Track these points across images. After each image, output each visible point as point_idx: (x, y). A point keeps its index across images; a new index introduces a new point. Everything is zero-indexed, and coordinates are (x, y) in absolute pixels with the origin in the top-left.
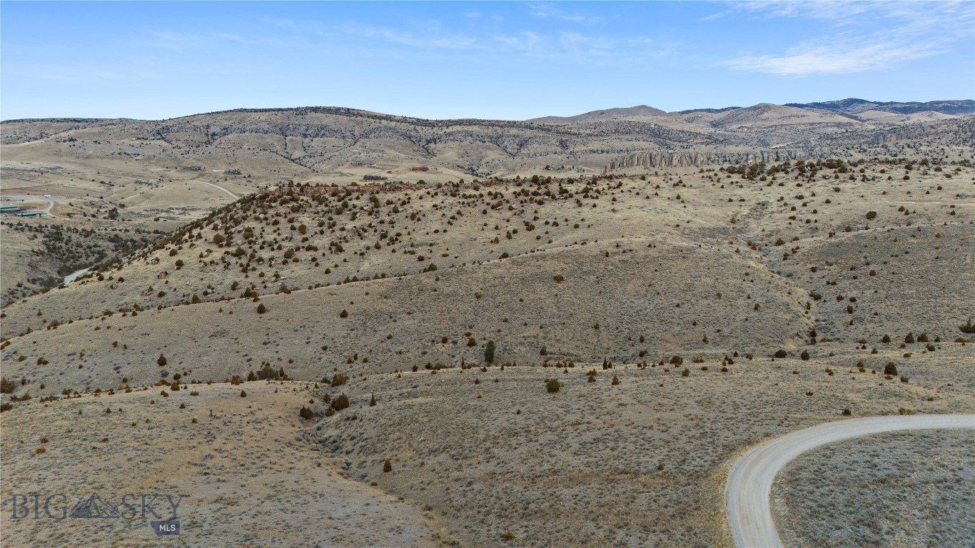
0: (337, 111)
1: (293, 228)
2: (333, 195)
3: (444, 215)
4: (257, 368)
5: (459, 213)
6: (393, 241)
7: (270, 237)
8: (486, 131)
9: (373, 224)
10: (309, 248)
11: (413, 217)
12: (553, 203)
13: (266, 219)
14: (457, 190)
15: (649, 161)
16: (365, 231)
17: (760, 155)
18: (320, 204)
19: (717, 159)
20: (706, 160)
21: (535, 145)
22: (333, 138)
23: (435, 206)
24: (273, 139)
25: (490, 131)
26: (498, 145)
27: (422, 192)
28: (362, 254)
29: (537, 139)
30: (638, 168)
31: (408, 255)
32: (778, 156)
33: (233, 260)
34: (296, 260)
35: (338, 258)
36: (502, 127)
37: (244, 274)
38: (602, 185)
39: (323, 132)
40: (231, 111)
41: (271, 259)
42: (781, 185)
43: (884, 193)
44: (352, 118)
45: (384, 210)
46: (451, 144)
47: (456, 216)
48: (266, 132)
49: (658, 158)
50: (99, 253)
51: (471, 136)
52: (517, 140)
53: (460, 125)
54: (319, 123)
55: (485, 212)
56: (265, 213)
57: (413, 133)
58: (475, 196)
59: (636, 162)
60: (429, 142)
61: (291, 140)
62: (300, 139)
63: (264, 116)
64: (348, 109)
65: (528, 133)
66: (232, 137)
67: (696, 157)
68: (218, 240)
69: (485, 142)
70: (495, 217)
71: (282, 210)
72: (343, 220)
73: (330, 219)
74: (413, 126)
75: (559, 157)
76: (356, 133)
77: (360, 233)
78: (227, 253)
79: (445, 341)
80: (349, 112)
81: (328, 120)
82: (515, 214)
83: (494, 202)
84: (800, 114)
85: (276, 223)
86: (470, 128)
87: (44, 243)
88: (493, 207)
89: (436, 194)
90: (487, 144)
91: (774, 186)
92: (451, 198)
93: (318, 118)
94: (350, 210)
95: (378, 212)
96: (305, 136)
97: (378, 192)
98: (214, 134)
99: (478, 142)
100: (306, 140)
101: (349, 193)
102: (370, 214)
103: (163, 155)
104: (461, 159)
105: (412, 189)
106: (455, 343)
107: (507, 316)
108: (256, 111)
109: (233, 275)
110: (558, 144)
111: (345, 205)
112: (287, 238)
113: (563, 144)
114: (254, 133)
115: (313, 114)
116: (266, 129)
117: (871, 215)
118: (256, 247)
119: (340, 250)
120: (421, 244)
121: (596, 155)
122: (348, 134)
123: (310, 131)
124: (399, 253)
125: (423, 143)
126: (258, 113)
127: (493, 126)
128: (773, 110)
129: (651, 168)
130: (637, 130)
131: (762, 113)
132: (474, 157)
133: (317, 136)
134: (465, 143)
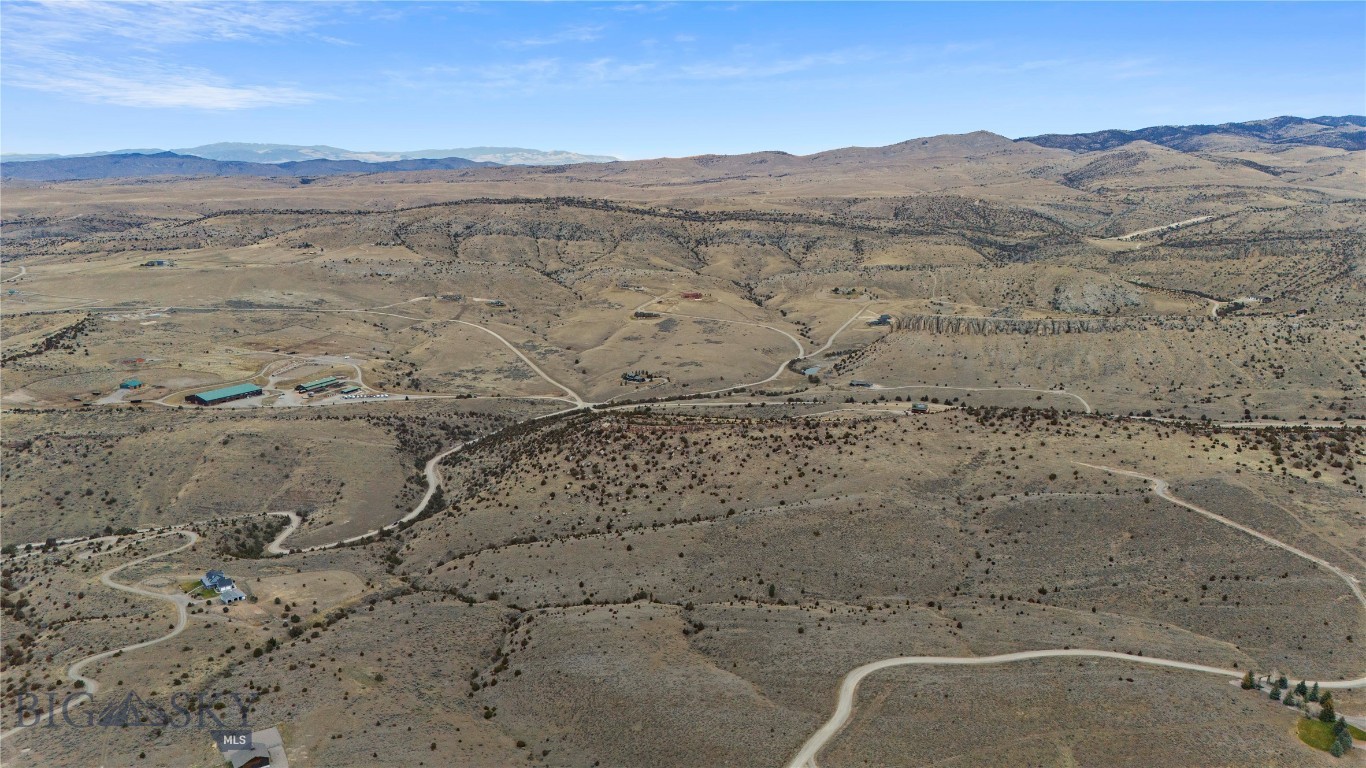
0: (593, 204)
1: (627, 465)
2: (653, 433)
3: (737, 457)
4: (636, 591)
5: (748, 456)
6: (701, 482)
7: (612, 473)
8: (766, 228)
9: (686, 464)
10: (642, 486)
11: (714, 458)
12: (821, 448)
13: (606, 455)
14: (747, 432)
15: (935, 326)
16: (680, 471)
17: (1051, 326)
19: (1006, 327)
20: (994, 328)
21: (825, 250)
22: (591, 242)
23: (730, 447)
24: (523, 243)
25: (771, 228)
26: (780, 248)
28: (680, 493)
29: (827, 241)
30: (924, 333)
31: (713, 497)
32: (1069, 327)
33: (590, 493)
34: (635, 497)
35: (664, 496)
36: (785, 222)
37: (601, 508)
38: (861, 430)
39: (578, 233)
41: (617, 495)
42: (1004, 433)
43: (1074, 452)
44: (610, 213)
45: (693, 449)
46: (724, 247)
47: (747, 458)
48: (515, 234)
49: (945, 324)
51: (749, 236)
52: (803, 241)
53: (736, 220)
54: (573, 221)
55: (768, 456)
56: (604, 449)
57: (680, 232)
58: (760, 438)
60: (698, 243)
61: (543, 244)
62: (553, 242)
63: (510, 210)
64: (606, 202)
65: (817, 230)
66: (477, 239)
67: (984, 325)
68: (574, 473)
69: (765, 245)
70: (777, 460)
71: (617, 447)
72: (662, 458)
73: (653, 458)
74: (680, 222)
75: (851, 275)
76: (616, 234)
77: (676, 472)
78: (584, 486)
79: (745, 579)
80: (607, 206)
81: (583, 216)
82: (790, 459)
83: (775, 445)
84: (1188, 164)
85: (614, 459)
86: (748, 226)
87: (397, 436)
88: (774, 451)
90: (768, 247)
91: (998, 434)
93: (572, 214)
94: (667, 449)
95: (688, 452)
96: (558, 238)
97: (686, 432)
98: (456, 235)
99: (757, 245)
100: (561, 244)
101: (664, 432)
102: (682, 454)
104: (737, 270)
105: (712, 430)
106: (751, 581)
107: (782, 562)
108: (501, 203)
109: (593, 509)
110: (852, 247)
111: (663, 445)
112: (624, 475)
113: (858, 246)
114: (501, 235)
115: (566, 207)
116: (515, 230)
117: (1053, 477)
118: (604, 481)
119: (664, 488)
120: (722, 486)
122: (607, 235)
123: (564, 232)
124: (706, 494)
125: (692, 244)
126: (503, 205)
127: (775, 220)
128: (1151, 159)
129: (938, 334)
130: (956, 210)
131: (1136, 163)
132: (752, 267)
133: (572, 237)
134: (742, 246)
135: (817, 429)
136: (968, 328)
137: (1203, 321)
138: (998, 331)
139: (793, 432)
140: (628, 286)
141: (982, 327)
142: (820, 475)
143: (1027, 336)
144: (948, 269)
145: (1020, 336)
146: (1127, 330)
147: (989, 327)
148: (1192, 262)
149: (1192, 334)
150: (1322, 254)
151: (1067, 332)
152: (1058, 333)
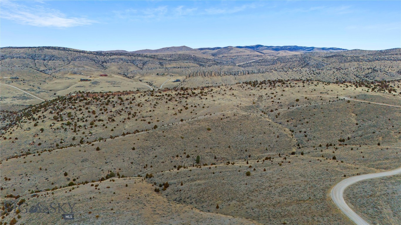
0: (59, 48)
1: (89, 112)
2: (102, 97)
3: (151, 104)
4: (106, 173)
5: (157, 103)
6: (134, 116)
7: (80, 116)
8: (128, 58)
9: (123, 109)
10: (99, 120)
11: (139, 105)
12: (191, 98)
13: (75, 108)
14: (153, 93)
15: (203, 74)
16: (121, 112)
17: (243, 72)
18: (97, 101)
19: (228, 73)
21: (150, 64)
22: (59, 61)
23: (146, 100)
24: (29, 61)
25: (130, 58)
26: (134, 64)
27: (139, 94)
28: (123, 122)
29: (150, 62)
30: (200, 77)
31: (143, 122)
32: (248, 72)
33: (67, 127)
34: (96, 126)
35: (114, 124)
36: (134, 56)
37: (75, 133)
38: (206, 90)
39: (53, 58)
40: (4, 48)
41: (85, 126)
42: (265, 89)
44: (66, 52)
45: (126, 103)
46: (113, 63)
47: (156, 104)
48: (25, 58)
49: (207, 73)
51: (122, 60)
52: (142, 62)
53: (116, 55)
54: (50, 54)
55: (167, 102)
56: (74, 106)
57: (95, 59)
59: (199, 75)
60: (103, 62)
61: (38, 62)
62: (42, 61)
63: (22, 51)
64: (64, 48)
65: (146, 59)
67: (220, 73)
68: (55, 118)
69: (128, 63)
70: (171, 104)
71: (81, 104)
72: (109, 107)
73: (104, 107)
74: (95, 56)
76: (69, 58)
77: (119, 113)
78: (63, 124)
79: (177, 156)
80: (64, 49)
81: (55, 53)
82: (178, 103)
83: (169, 98)
85: (80, 110)
86: (121, 57)
88: (169, 100)
89: (145, 95)
91: (263, 89)
92: (151, 97)
93: (49, 52)
94: (111, 103)
95: (123, 104)
96: (44, 60)
97: (121, 95)
99: (125, 63)
100: (45, 62)
101: (108, 96)
102: (121, 105)
104: (119, 70)
105: (134, 93)
106: (181, 157)
107: (196, 145)
108: (17, 48)
109: (70, 134)
110: (159, 64)
111: (109, 101)
112: (88, 116)
113: (161, 64)
114: (18, 59)
115: (47, 50)
116: (24, 57)
118: (76, 121)
119: (113, 120)
120: (146, 117)
121: (176, 69)
122: (65, 59)
123: (46, 58)
124: (139, 121)
125: (100, 63)
126: (19, 49)
127: (131, 56)
128: (234, 50)
131: (230, 51)
132: (125, 69)
133: (50, 60)
134: (120, 63)
135: (187, 90)
136: (215, 74)
138: (225, 75)
139: (177, 93)
140: (76, 73)
141: (219, 73)
142: (196, 108)
143: (235, 76)
145: (233, 76)
146: (267, 72)
147: (222, 73)
148: (261, 66)
149: (287, 73)
150: (297, 61)
151: (248, 74)
152: (245, 74)
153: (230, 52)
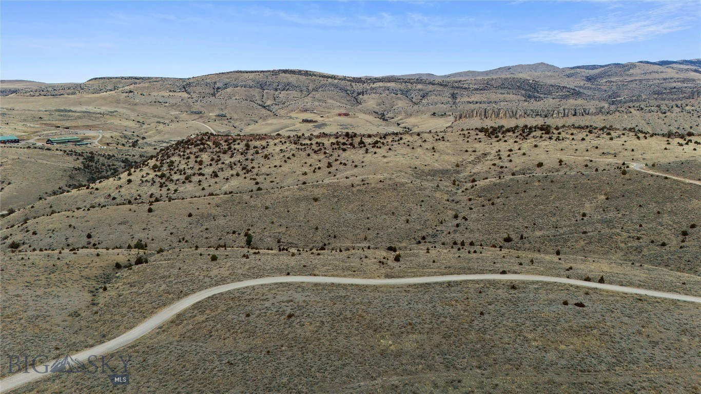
0: (299, 72)
1: (196, 162)
2: (226, 141)
3: (284, 156)
6: (248, 172)
7: (181, 167)
8: (400, 86)
9: (241, 161)
10: (200, 174)
11: (266, 157)
12: (352, 150)
13: (184, 155)
14: (299, 140)
15: (483, 114)
16: (235, 165)
17: (562, 111)
18: (216, 147)
19: (532, 113)
20: (523, 114)
21: (433, 97)
22: (294, 92)
23: (281, 150)
24: (256, 92)
25: (403, 86)
26: (407, 97)
27: (277, 141)
28: (227, 179)
29: (436, 92)
30: (476, 119)
31: (252, 181)
32: (575, 112)
33: (158, 180)
34: (190, 181)
35: (213, 181)
36: (412, 83)
37: (160, 189)
38: (389, 139)
39: (287, 88)
40: (231, 72)
41: (178, 180)
42: (505, 141)
43: (562, 150)
44: (308, 77)
45: (251, 151)
46: (373, 95)
47: (291, 157)
48: (251, 87)
49: (490, 112)
50: (114, 169)
51: (388, 90)
52: (421, 93)
53: (382, 82)
54: (286, 81)
55: (309, 155)
56: (184, 152)
57: (349, 88)
58: (307, 144)
59: (475, 115)
61: (267, 93)
62: (272, 92)
63: (251, 76)
64: (307, 71)
65: (430, 87)
66: (229, 90)
67: (517, 112)
68: (155, 168)
69: (397, 94)
71: (194, 150)
72: (226, 159)
73: (219, 156)
74: (350, 83)
75: (445, 106)
76: (310, 88)
77: (232, 166)
78: (156, 175)
79: (234, 232)
80: (307, 73)
81: (292, 79)
82: (326, 157)
84: (660, 70)
85: (188, 158)
86: (389, 85)
87: (82, 163)
88: (315, 152)
89: (285, 142)
90: (399, 95)
91: (500, 142)
92: (294, 145)
93: (286, 77)
94: (232, 151)
95: (246, 153)
96: (276, 90)
97: (251, 141)
98: (218, 88)
99: (392, 94)
100: (277, 93)
101: (235, 141)
102: (242, 154)
103: (181, 103)
104: (378, 107)
105: (272, 139)
106: (239, 234)
107: (274, 220)
108: (247, 72)
110: (450, 96)
111: (230, 148)
112: (191, 167)
113: (454, 96)
114: (243, 88)
115: (283, 75)
116: (251, 85)
117: (540, 165)
118: (173, 172)
119: (216, 176)
120: (262, 174)
122: (305, 88)
123: (280, 87)
124: (248, 179)
125: (355, 95)
126: (249, 74)
127: (406, 82)
128: (638, 68)
129: (485, 119)
130: (518, 84)
131: (629, 70)
132: (388, 105)
133: (284, 90)
134: (384, 95)
135: (354, 138)
136: (505, 114)
137: (672, 107)
138: (526, 115)
139: (335, 141)
140: (307, 110)
141: (514, 113)
142: (344, 166)
143: (546, 119)
144: (506, 103)
145: (541, 119)
146: (617, 114)
147: (519, 113)
151: (574, 115)
152: (568, 116)
153: (628, 72)
